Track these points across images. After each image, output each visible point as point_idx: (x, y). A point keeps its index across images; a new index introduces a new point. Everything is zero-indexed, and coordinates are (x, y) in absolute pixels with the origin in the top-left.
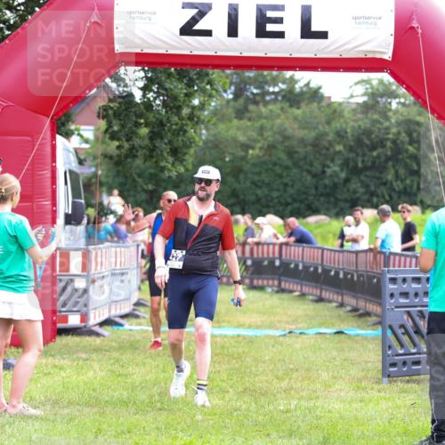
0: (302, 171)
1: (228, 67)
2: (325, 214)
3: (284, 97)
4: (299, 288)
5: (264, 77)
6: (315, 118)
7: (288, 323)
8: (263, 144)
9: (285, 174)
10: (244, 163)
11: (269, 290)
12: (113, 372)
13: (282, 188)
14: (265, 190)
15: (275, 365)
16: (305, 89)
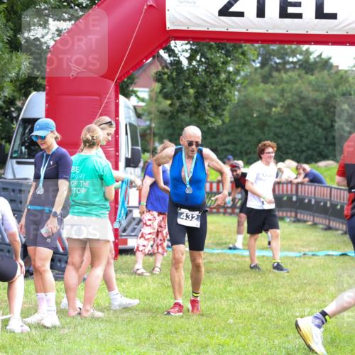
0: (315, 125)
1: (257, 41)
2: (333, 160)
3: (301, 66)
4: (312, 218)
5: (285, 49)
6: (326, 82)
7: (302, 246)
8: (284, 104)
9: (301, 127)
10: (268, 118)
11: (288, 220)
12: (163, 284)
13: (298, 138)
14: (285, 140)
15: (292, 281)
16: (318, 60)
